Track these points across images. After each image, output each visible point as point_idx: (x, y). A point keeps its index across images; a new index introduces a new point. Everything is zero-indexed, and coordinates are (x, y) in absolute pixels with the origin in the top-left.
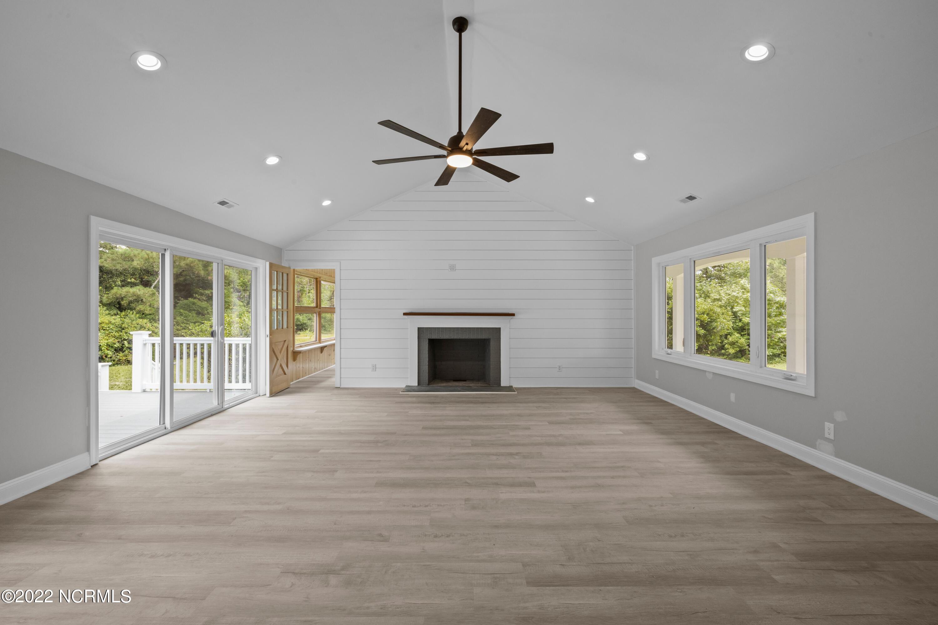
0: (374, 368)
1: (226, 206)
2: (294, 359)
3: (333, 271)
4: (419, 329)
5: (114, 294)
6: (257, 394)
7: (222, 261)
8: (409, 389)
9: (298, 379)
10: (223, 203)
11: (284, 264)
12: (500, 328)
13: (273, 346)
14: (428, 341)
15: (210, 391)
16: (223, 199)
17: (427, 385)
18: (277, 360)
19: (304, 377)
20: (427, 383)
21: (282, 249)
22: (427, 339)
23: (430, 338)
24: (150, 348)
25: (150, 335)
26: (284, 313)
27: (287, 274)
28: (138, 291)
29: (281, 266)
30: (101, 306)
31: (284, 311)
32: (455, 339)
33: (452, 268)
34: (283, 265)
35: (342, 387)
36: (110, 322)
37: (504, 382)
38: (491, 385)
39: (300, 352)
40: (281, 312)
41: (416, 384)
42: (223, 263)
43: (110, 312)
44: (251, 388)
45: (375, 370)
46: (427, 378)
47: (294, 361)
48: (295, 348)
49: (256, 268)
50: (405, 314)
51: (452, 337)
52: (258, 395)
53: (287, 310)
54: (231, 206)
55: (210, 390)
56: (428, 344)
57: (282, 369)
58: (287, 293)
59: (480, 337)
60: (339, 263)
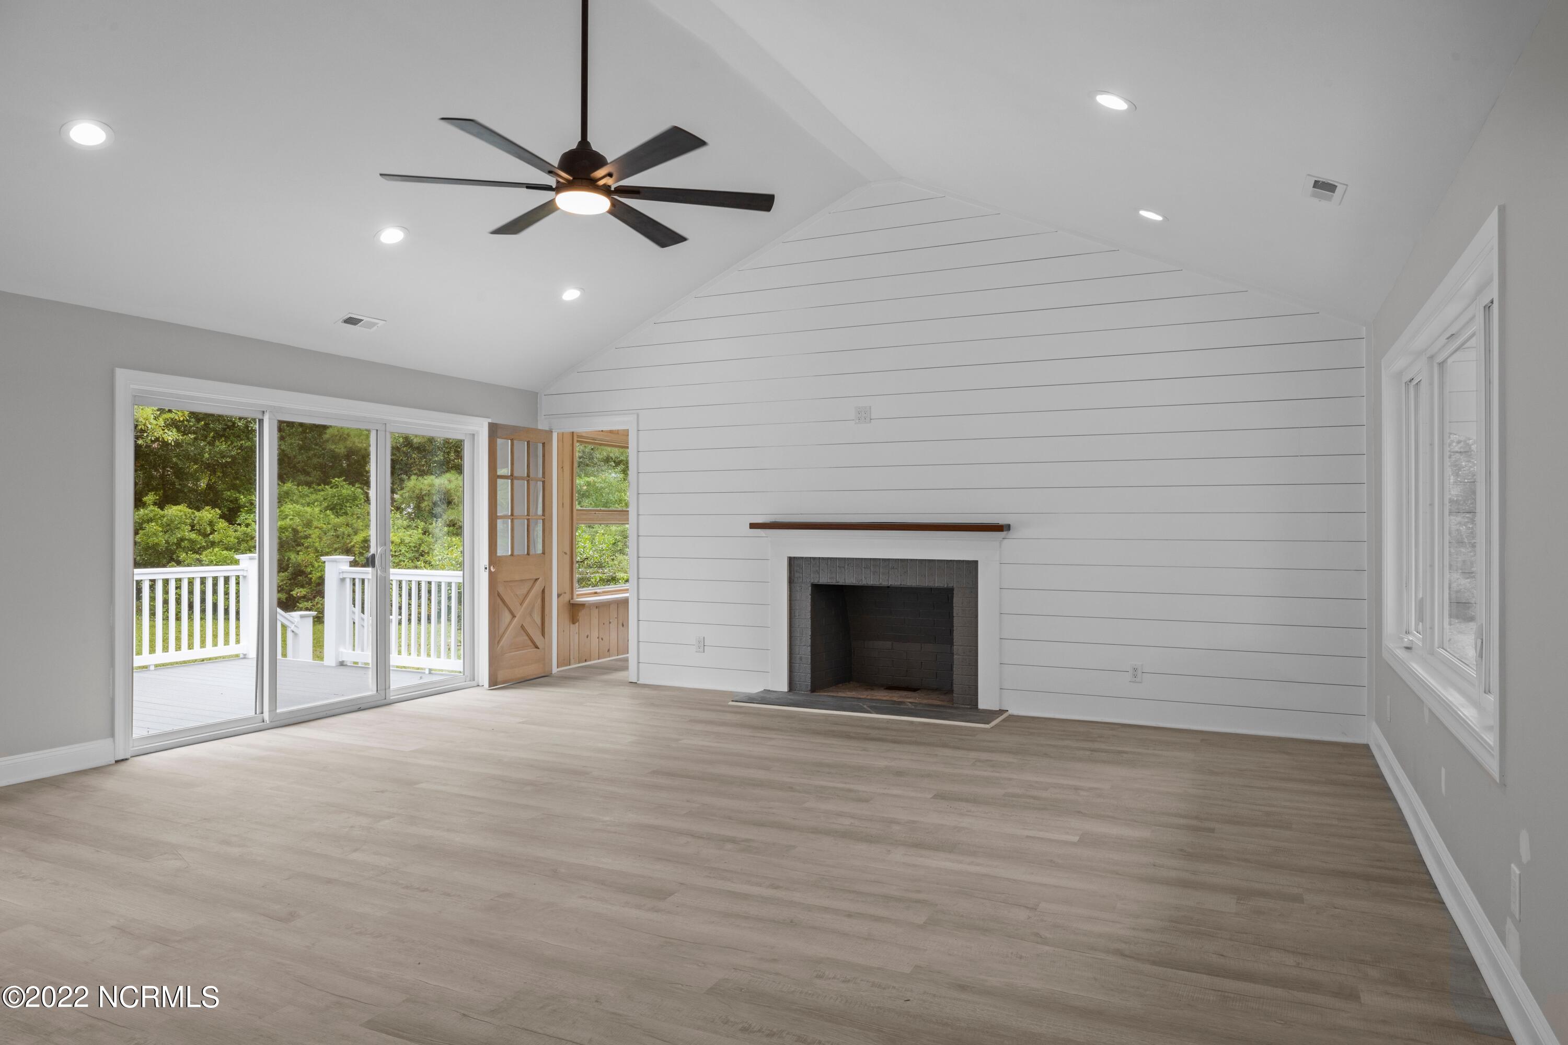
0: (702, 645)
1: (360, 326)
2: (574, 619)
3: (626, 433)
4: (792, 561)
5: (411, 488)
6: (472, 681)
7: (384, 426)
8: (766, 698)
9: (586, 661)
10: (351, 321)
11: (542, 425)
12: (976, 562)
13: (501, 589)
14: (810, 588)
15: (430, 673)
16: (348, 314)
17: (809, 693)
18: (512, 618)
19: (601, 659)
20: (809, 688)
21: (537, 393)
22: (810, 585)
23: (816, 582)
24: (348, 584)
25: (354, 564)
26: (530, 522)
27: (544, 444)
28: (446, 482)
29: (537, 429)
30: (393, 510)
31: (530, 520)
32: (870, 586)
33: (864, 415)
34: (540, 427)
35: (641, 682)
36: (402, 542)
37: (985, 702)
38: (955, 705)
39: (582, 605)
40: (526, 521)
41: (784, 687)
42: (387, 429)
43: (410, 523)
44: (462, 670)
45: (702, 650)
46: (809, 676)
47: (574, 623)
48: (575, 597)
49: (473, 435)
50: (753, 526)
51: (864, 582)
52: (474, 683)
53: (543, 517)
54: (371, 325)
55: (430, 670)
56: (810, 596)
57: (527, 635)
58: (544, 482)
59: (926, 582)
60: (635, 416)
